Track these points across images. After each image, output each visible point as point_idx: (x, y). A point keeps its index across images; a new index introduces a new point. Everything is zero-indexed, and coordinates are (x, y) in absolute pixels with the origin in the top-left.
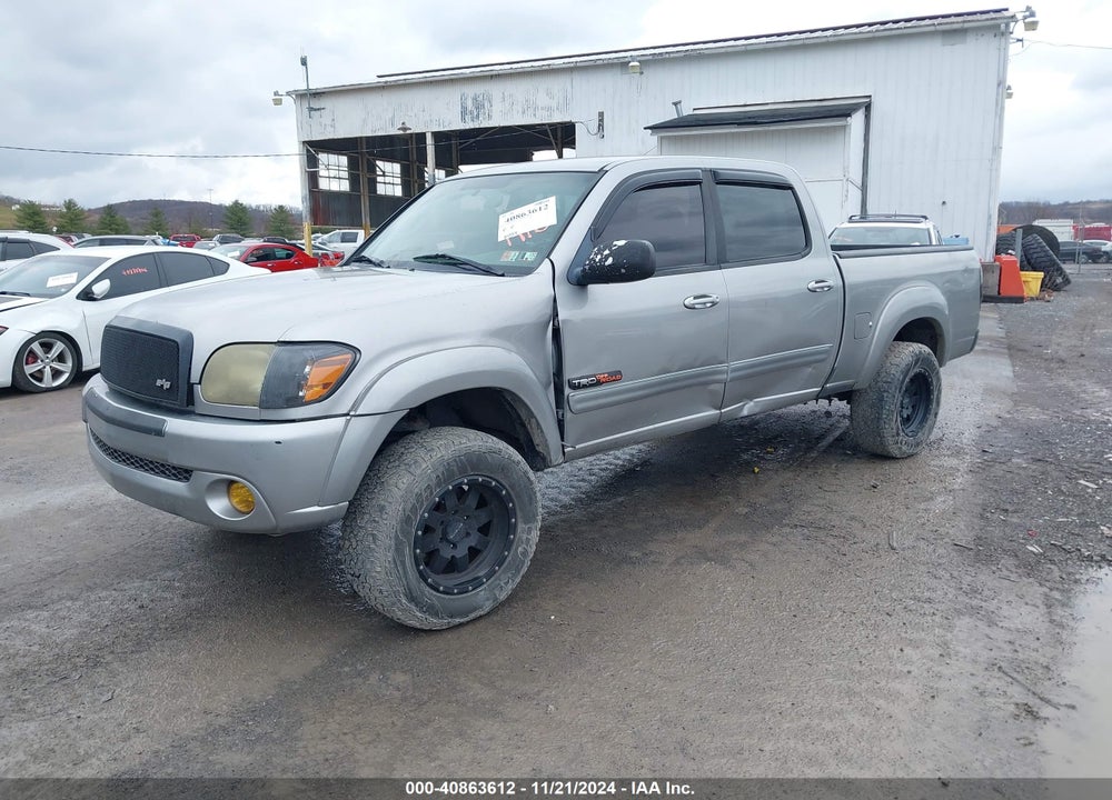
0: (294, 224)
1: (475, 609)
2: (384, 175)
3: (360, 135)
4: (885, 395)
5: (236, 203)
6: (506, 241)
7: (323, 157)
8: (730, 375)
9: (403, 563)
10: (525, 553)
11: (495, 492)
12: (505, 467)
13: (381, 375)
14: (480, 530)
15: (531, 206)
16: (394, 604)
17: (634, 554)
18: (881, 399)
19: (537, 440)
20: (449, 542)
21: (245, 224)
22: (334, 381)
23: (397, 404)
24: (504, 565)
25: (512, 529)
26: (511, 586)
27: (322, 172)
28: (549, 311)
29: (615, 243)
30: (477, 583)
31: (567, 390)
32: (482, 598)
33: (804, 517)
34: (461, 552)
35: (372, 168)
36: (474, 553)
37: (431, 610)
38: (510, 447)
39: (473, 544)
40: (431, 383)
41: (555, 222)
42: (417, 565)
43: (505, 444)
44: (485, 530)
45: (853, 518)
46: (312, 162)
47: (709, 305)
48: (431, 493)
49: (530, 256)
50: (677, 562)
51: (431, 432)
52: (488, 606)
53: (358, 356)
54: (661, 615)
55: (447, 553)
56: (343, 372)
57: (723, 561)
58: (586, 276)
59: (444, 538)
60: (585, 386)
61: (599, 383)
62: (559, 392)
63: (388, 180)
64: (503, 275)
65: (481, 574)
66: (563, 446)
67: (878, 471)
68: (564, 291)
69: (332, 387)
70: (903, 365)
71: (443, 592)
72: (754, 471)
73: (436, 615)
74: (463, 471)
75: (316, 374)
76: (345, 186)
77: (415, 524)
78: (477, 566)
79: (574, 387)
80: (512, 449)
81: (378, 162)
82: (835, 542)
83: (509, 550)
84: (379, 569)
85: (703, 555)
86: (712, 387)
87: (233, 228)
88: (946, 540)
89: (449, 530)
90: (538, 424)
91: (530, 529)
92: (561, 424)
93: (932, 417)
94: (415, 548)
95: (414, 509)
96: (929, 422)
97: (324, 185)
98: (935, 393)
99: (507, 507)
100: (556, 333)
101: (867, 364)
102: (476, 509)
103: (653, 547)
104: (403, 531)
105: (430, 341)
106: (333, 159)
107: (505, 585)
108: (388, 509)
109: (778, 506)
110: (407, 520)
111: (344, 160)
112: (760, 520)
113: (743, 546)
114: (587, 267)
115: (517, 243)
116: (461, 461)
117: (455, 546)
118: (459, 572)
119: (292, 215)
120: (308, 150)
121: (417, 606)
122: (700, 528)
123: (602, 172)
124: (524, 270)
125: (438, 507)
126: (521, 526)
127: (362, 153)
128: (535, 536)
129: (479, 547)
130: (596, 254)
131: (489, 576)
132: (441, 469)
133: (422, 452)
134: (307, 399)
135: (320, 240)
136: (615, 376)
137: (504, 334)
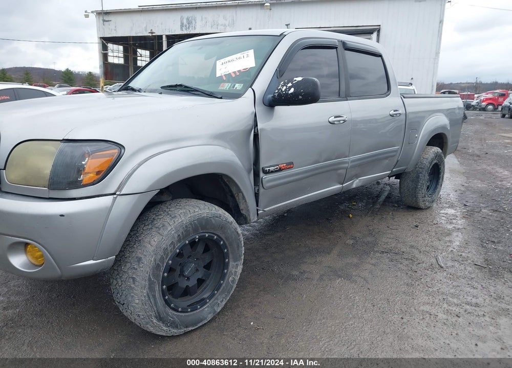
0: (96, 81)
1: (201, 321)
2: (141, 56)
3: (129, 35)
4: (421, 175)
5: (67, 70)
6: (221, 76)
7: (110, 46)
8: (350, 164)
9: (154, 296)
10: (233, 281)
11: (216, 243)
12: (223, 226)
13: (140, 165)
14: (205, 267)
15: (238, 55)
16: (147, 323)
17: (295, 273)
18: (418, 177)
19: (242, 207)
20: (184, 276)
21: (71, 80)
22: (105, 168)
23: (151, 186)
24: (220, 290)
25: (226, 266)
26: (224, 303)
27: (110, 54)
28: (251, 122)
29: (295, 79)
30: (202, 302)
31: (262, 175)
32: (206, 312)
33: (385, 246)
34: (193, 282)
35: (135, 53)
36: (200, 282)
37: (174, 325)
38: (226, 212)
39: (200, 277)
40: (175, 171)
41: (253, 65)
42: (164, 296)
43: (224, 211)
44: (208, 267)
45: (412, 247)
46: (105, 48)
47: (342, 122)
48: (174, 247)
49: (238, 86)
50: (321, 278)
51: (174, 203)
52: (210, 317)
53: (123, 151)
54: (320, 320)
55: (183, 284)
56: (111, 164)
57: (348, 277)
58: (275, 101)
59: (182, 274)
60: (272, 172)
61: (280, 170)
62: (256, 175)
63: (143, 59)
64: (221, 98)
65: (205, 296)
66: (257, 210)
67: (415, 216)
68: (260, 110)
69: (103, 174)
70: (430, 159)
71: (181, 312)
72: (349, 217)
73: (177, 327)
74: (196, 230)
75: (91, 164)
76: (121, 61)
77: (162, 269)
78: (203, 291)
79: (266, 172)
80: (227, 214)
81: (138, 50)
82: (407, 262)
83: (223, 280)
84: (137, 301)
85: (336, 273)
86: (340, 171)
87: (66, 82)
88: (469, 261)
89: (185, 269)
90: (244, 197)
91: (237, 265)
92: (257, 196)
93: (439, 186)
94: (162, 285)
95: (162, 259)
96: (438, 189)
97: (111, 60)
98: (442, 174)
99: (223, 252)
100: (256, 136)
101: (413, 158)
102: (203, 253)
103: (304, 267)
104: (154, 275)
105: (175, 141)
106: (115, 47)
107: (220, 301)
108: (144, 260)
109: (369, 239)
110: (157, 267)
111: (121, 48)
112: (361, 248)
113: (356, 266)
114: (276, 94)
115: (229, 78)
116: (195, 223)
117: (188, 279)
118: (191, 295)
119: (95, 77)
120: (102, 42)
121: (163, 323)
122: (329, 254)
123: (282, 36)
124: (235, 96)
125: (179, 255)
126: (232, 264)
127: (130, 44)
128: (240, 269)
129: (204, 278)
130: (283, 86)
131: (210, 297)
132: (181, 230)
133: (168, 219)
134: (84, 183)
135: (108, 88)
136: (290, 165)
137: (222, 137)
